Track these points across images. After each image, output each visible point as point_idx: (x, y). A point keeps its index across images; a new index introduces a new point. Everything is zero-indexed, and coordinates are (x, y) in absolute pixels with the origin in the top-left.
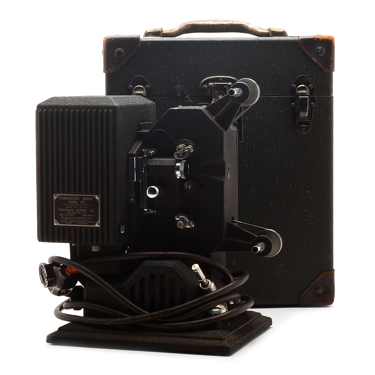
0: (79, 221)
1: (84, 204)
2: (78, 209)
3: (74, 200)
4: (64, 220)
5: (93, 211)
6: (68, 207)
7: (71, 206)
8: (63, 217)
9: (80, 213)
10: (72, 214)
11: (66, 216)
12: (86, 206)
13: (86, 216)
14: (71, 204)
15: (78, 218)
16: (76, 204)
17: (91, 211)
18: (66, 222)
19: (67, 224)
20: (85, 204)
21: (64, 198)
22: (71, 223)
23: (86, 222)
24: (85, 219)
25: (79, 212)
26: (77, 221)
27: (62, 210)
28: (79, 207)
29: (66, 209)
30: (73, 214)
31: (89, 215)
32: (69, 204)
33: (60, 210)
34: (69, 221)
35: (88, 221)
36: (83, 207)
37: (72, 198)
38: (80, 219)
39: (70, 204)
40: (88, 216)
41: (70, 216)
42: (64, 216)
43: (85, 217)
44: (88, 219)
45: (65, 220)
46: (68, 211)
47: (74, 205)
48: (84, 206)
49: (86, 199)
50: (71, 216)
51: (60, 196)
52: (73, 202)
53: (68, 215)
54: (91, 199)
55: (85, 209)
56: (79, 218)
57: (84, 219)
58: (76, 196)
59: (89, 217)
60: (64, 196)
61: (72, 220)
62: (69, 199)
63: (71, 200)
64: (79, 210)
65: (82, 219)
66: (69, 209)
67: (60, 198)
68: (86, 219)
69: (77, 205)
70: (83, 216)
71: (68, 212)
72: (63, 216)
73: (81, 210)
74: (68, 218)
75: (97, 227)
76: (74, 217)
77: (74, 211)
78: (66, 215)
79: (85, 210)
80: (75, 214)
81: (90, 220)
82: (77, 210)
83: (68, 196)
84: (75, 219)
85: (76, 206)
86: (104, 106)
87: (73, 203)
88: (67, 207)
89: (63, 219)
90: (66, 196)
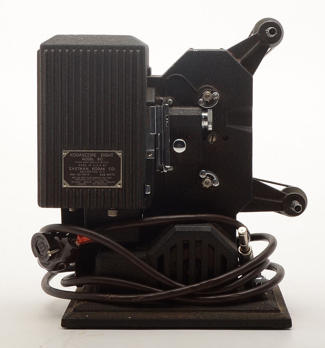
0: (95, 181)
1: (101, 161)
2: (95, 167)
3: (90, 157)
4: (76, 181)
5: (113, 169)
6: (82, 165)
7: (85, 164)
8: (75, 178)
9: (96, 172)
10: (86, 173)
11: (79, 176)
12: (105, 164)
13: (105, 175)
14: (86, 161)
15: (93, 178)
16: (91, 161)
17: (110, 169)
18: (78, 183)
19: (79, 185)
20: (104, 161)
21: (76, 155)
22: (85, 184)
23: (105, 182)
24: (103, 179)
25: (95, 170)
26: (93, 182)
27: (73, 168)
28: (96, 165)
29: (78, 168)
30: (88, 173)
31: (108, 175)
32: (82, 162)
33: (70, 169)
34: (82, 182)
35: (107, 182)
36: (100, 165)
37: (87, 155)
38: (97, 179)
39: (84, 162)
40: (106, 175)
41: (83, 176)
42: (76, 176)
43: (103, 176)
44: (106, 179)
45: (78, 181)
46: (80, 170)
47: (89, 162)
48: (102, 164)
49: (104, 155)
50: (85, 176)
51: (71, 152)
52: (88, 159)
53: (81, 174)
54: (111, 155)
55: (103, 167)
56: (95, 178)
57: (101, 179)
58: (91, 153)
59: (109, 176)
60: (76, 152)
61: (86, 181)
62: (82, 155)
63: (85, 157)
64: (96, 169)
65: (99, 179)
66: (83, 167)
67: (71, 155)
68: (105, 179)
69: (93, 162)
70: (101, 175)
71: (81, 172)
72: (74, 176)
73: (98, 169)
74: (81, 178)
75: (119, 188)
76: (88, 176)
77: (89, 170)
78: (78, 174)
79: (104, 169)
80: (90, 173)
81: (109, 180)
82: (93, 169)
83: (82, 153)
84: (90, 179)
85: (92, 164)
86: (129, 46)
87: (87, 161)
88: (79, 165)
89: (74, 180)
90: (79, 153)
